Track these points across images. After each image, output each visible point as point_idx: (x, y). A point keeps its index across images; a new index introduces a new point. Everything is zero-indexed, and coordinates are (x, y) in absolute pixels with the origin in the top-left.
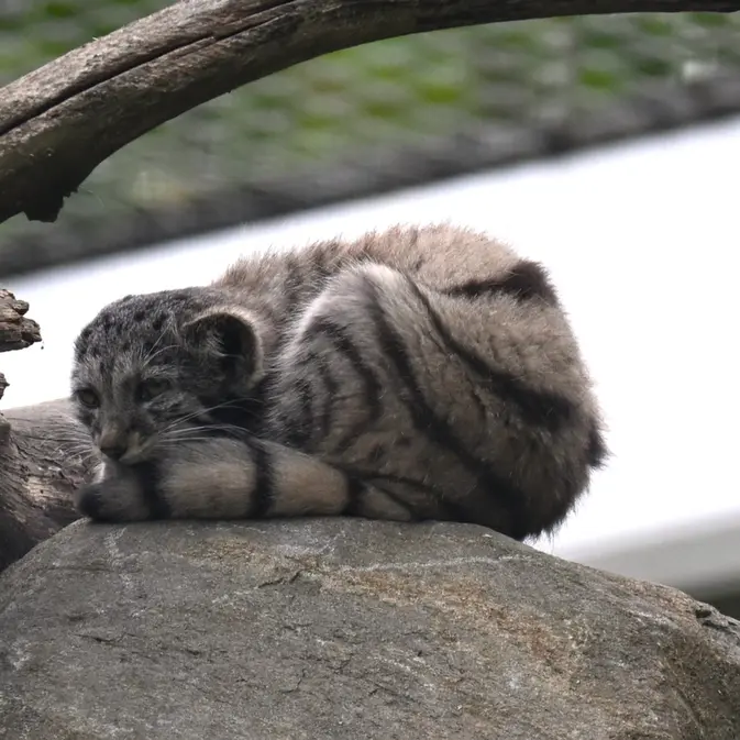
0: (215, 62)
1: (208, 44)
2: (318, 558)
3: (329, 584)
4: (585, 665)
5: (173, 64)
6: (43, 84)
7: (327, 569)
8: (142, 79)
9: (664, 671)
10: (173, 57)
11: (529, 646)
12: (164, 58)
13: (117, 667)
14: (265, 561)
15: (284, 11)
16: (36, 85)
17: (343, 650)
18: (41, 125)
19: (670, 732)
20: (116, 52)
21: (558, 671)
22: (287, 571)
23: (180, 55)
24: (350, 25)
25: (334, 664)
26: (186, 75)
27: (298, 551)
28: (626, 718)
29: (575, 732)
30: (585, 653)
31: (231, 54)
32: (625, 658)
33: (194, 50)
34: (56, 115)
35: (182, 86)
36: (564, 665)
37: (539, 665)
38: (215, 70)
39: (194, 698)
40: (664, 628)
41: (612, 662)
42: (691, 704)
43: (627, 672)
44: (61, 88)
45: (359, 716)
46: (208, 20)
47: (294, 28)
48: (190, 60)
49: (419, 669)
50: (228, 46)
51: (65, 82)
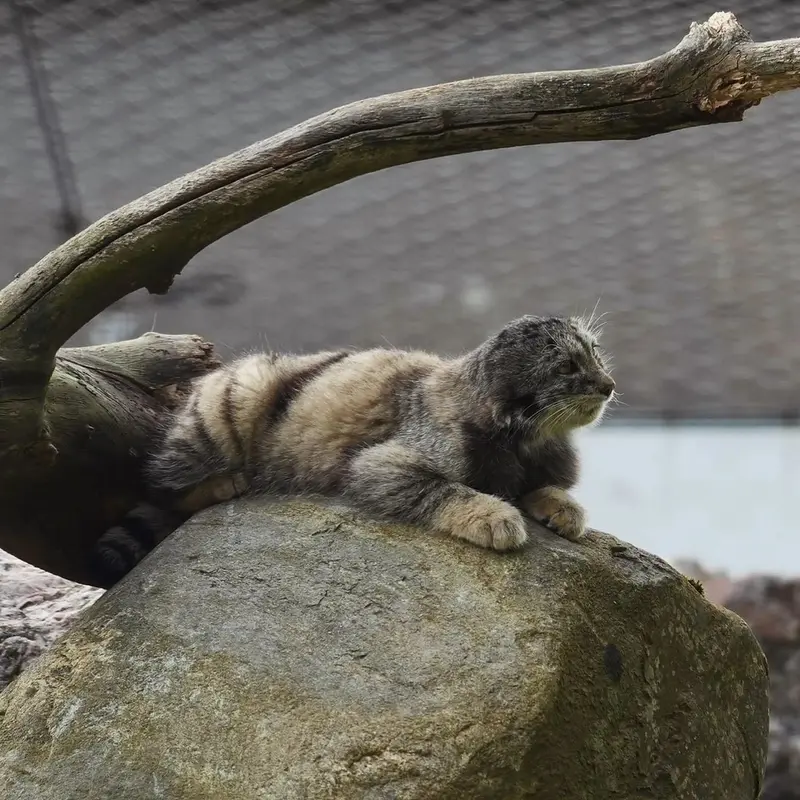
0: (274, 184)
1: (269, 173)
4: (511, 585)
5: (243, 187)
6: (151, 202)
7: (359, 522)
8: (220, 197)
9: (566, 589)
10: (244, 182)
11: (475, 573)
12: (237, 182)
13: (208, 589)
14: (321, 517)
15: (322, 148)
16: (146, 202)
17: (355, 576)
18: (146, 230)
19: (561, 631)
20: (203, 179)
21: (491, 589)
22: (333, 523)
23: (248, 181)
24: (370, 157)
25: (347, 586)
26: (252, 193)
27: (344, 510)
28: (529, 621)
29: (494, 631)
30: (513, 577)
31: (284, 179)
32: (540, 580)
33: (259, 177)
34: (158, 223)
35: (249, 202)
36: (496, 585)
37: (480, 585)
38: (273, 189)
39: (250, 610)
40: (573, 560)
41: (530, 583)
42: (587, 611)
43: (538, 590)
44: (163, 204)
45: (354, 622)
46: (268, 155)
47: (329, 160)
48: (256, 183)
49: (401, 589)
50: (282, 173)
51: (165, 200)
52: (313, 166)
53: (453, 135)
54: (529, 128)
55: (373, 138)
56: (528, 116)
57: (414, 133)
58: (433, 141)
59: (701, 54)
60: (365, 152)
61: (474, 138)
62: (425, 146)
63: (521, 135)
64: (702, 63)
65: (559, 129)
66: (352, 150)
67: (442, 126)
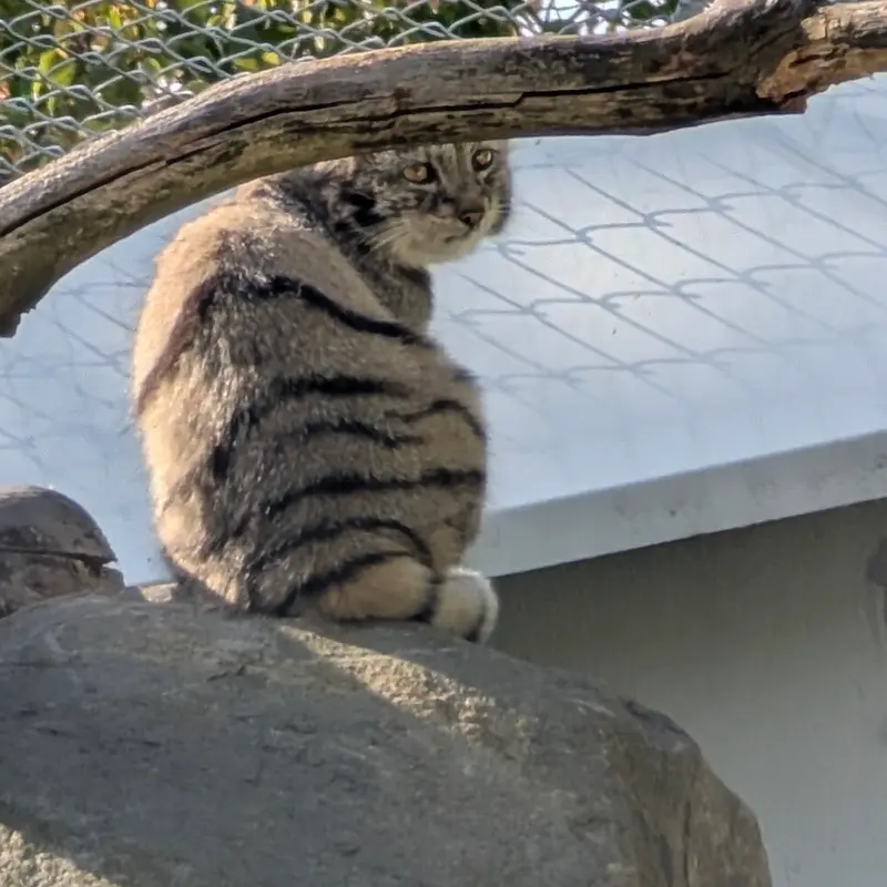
1: (160, 169)
2: (261, 653)
3: (274, 676)
4: (534, 752)
5: (128, 187)
7: (271, 662)
9: (607, 757)
13: (78, 758)
14: (207, 655)
15: (230, 135)
17: (298, 739)
18: (6, 245)
22: (231, 664)
24: (291, 150)
25: (290, 753)
26: (140, 197)
27: (239, 645)
30: (533, 740)
31: (181, 177)
35: (136, 207)
36: (513, 752)
37: (491, 752)
47: (239, 152)
49: (374, 757)
51: (27, 203)
52: (220, 160)
53: (406, 123)
54: (511, 116)
55: (300, 122)
56: (512, 98)
57: (355, 119)
58: (377, 130)
59: (764, 17)
60: (285, 142)
61: (432, 128)
62: (366, 137)
63: (499, 124)
64: (763, 30)
65: (552, 117)
66: (270, 139)
67: (393, 110)
